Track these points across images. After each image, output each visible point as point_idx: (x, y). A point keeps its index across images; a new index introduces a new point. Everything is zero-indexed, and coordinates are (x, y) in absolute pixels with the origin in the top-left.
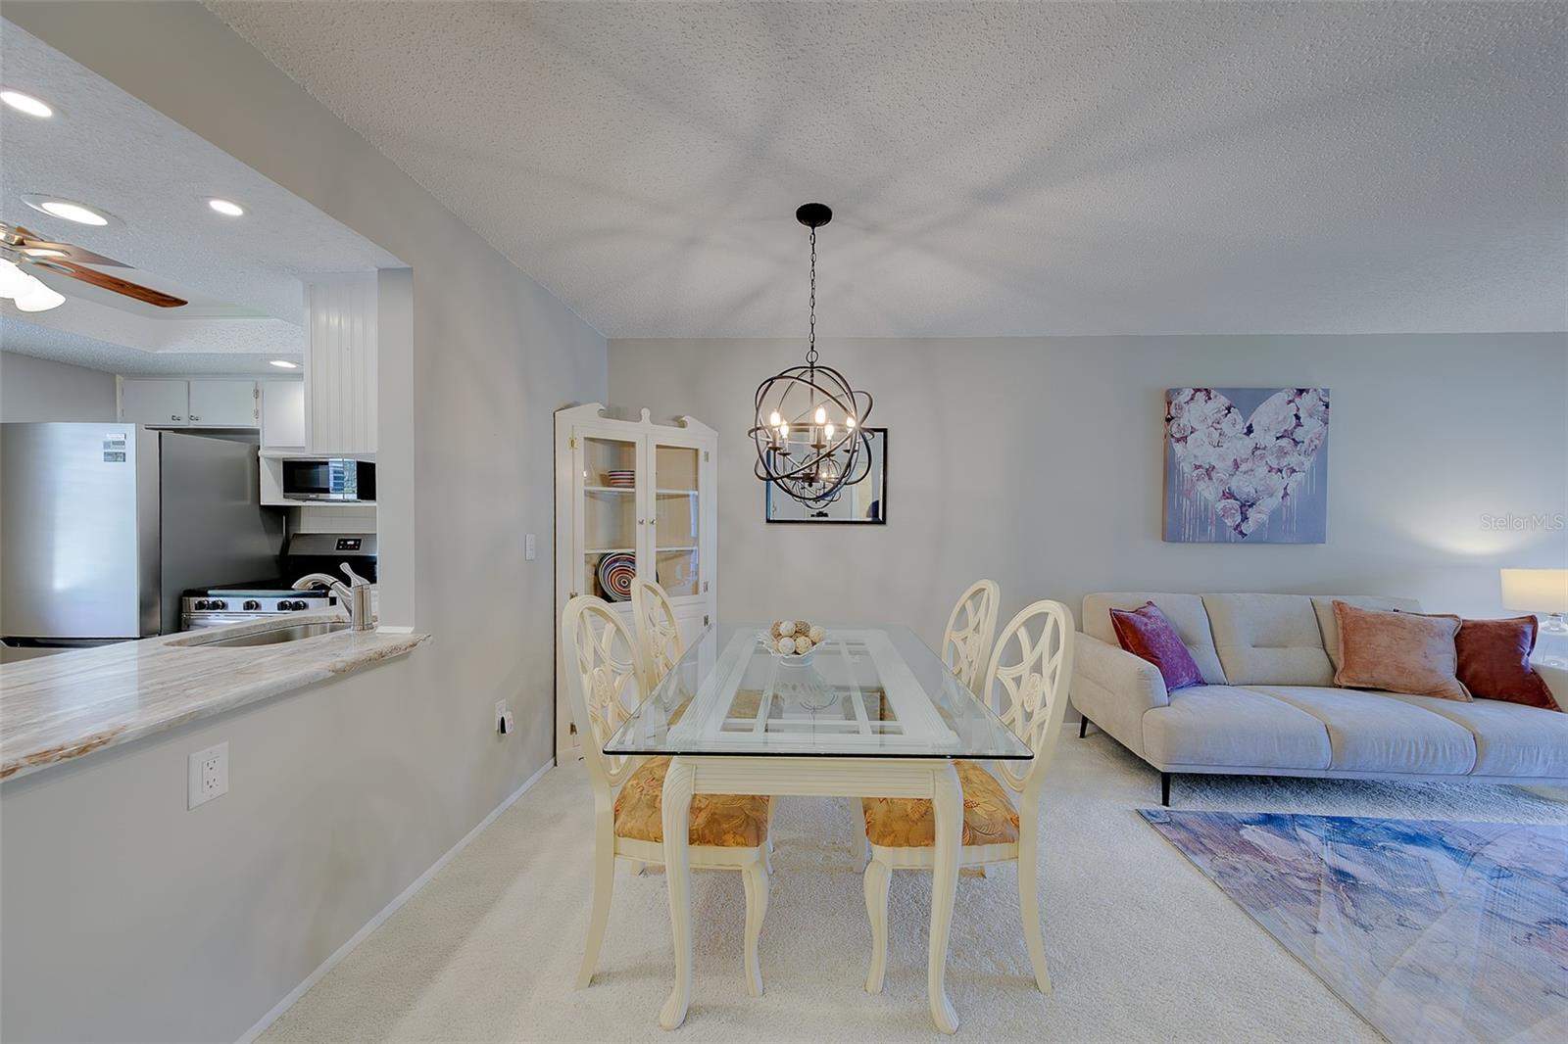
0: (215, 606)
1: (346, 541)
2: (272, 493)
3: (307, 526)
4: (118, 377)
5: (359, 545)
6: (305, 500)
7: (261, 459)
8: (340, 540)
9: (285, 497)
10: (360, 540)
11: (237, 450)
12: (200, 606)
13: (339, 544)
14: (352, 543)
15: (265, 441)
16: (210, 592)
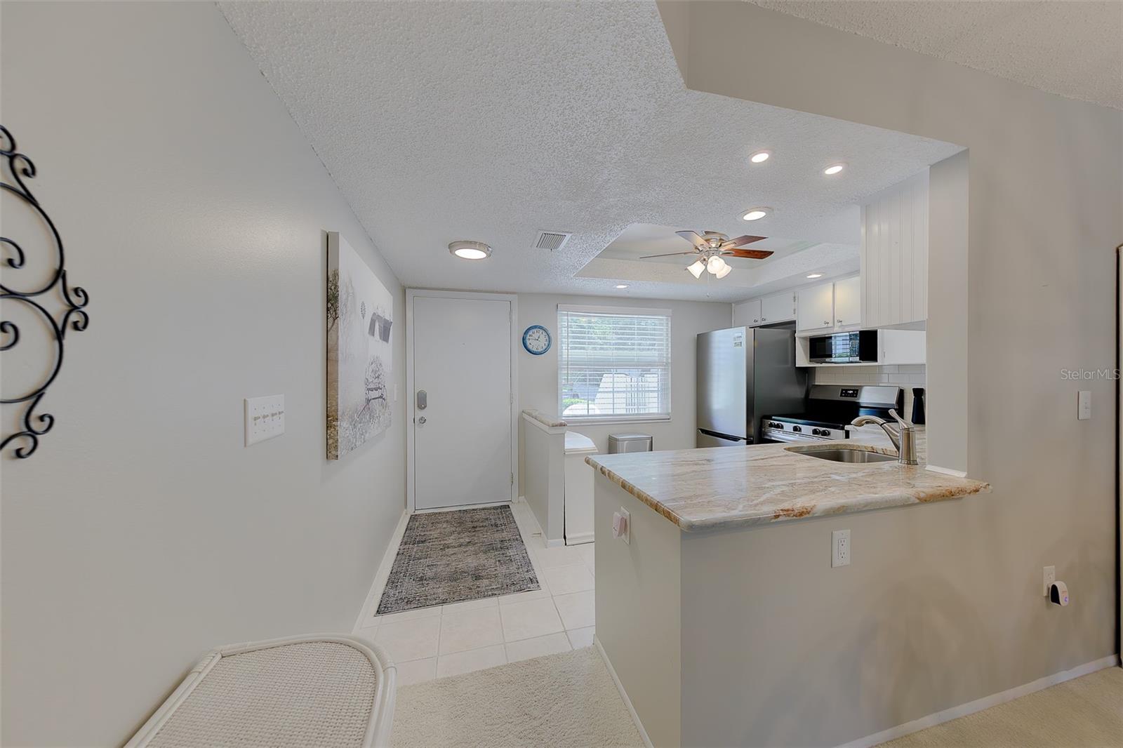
0: (778, 426)
1: (847, 390)
2: (802, 360)
3: (820, 380)
4: (733, 305)
5: (857, 394)
6: (821, 363)
7: (796, 338)
8: (842, 390)
9: (810, 361)
10: (857, 390)
11: (782, 334)
12: (771, 425)
13: (842, 393)
14: (850, 392)
15: (799, 328)
16: (773, 417)
